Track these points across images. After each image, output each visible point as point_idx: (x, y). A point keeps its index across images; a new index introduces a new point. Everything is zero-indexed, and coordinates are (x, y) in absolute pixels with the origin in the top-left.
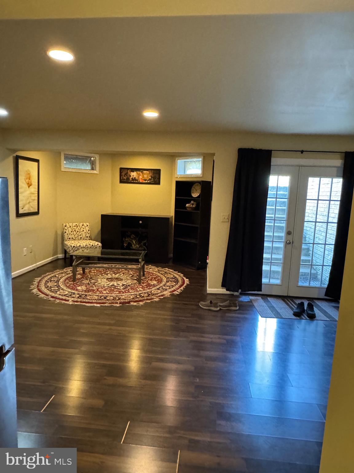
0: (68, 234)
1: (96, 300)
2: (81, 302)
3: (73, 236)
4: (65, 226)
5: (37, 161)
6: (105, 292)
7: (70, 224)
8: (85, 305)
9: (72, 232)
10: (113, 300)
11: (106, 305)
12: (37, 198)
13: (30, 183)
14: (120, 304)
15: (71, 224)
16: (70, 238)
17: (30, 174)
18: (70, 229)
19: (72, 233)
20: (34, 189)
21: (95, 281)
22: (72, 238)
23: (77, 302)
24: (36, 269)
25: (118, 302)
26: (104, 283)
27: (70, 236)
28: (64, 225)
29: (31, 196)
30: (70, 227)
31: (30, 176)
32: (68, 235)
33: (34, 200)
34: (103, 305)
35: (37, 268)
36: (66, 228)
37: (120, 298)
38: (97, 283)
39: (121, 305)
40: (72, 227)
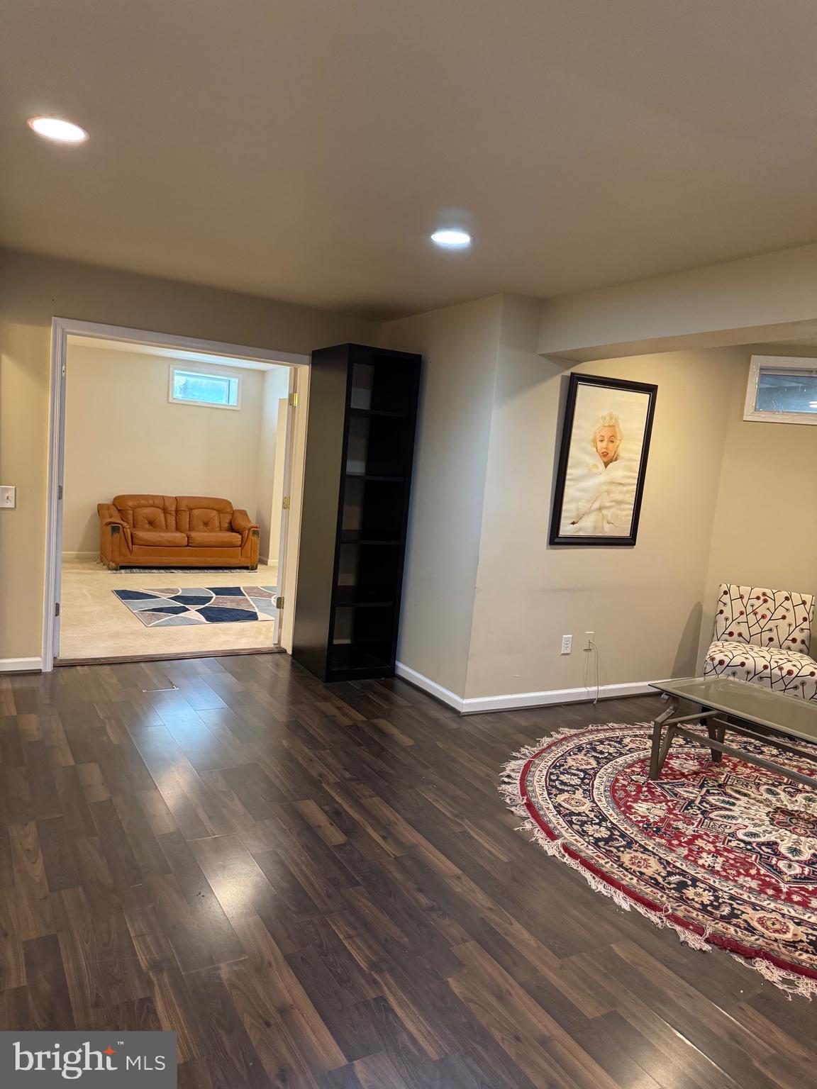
0: (727, 619)
1: (639, 879)
2: (586, 863)
3: (743, 629)
4: (725, 593)
5: (651, 390)
6: (706, 859)
7: (741, 588)
8: (583, 883)
9: (742, 613)
10: (704, 909)
11: (653, 917)
12: (631, 498)
13: (611, 454)
14: (707, 941)
15: (745, 590)
16: (731, 634)
17: (616, 427)
18: (738, 606)
19: (743, 618)
20: (626, 471)
21: (723, 801)
22: (740, 635)
23: (574, 855)
24: (595, 702)
25: (711, 927)
26: (747, 822)
27: (734, 628)
28: (724, 588)
29: (608, 492)
30: (742, 597)
31: (615, 431)
32: (729, 622)
33: (620, 502)
34: (641, 910)
35: (601, 701)
36: (726, 599)
37: (737, 917)
38: (722, 812)
39: (707, 947)
40: (745, 600)
